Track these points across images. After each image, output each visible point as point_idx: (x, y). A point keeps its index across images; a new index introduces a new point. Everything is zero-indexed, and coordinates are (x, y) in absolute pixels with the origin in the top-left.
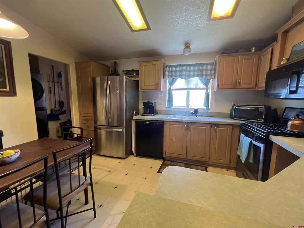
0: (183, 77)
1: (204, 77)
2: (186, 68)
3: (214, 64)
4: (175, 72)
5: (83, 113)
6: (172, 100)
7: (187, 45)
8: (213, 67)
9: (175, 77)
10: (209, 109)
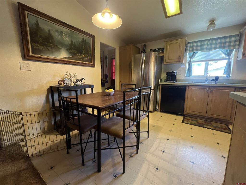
0: (204, 50)
1: (227, 48)
2: (208, 43)
3: (239, 35)
4: (196, 47)
5: (122, 81)
6: (192, 70)
7: (212, 22)
8: (238, 38)
9: (196, 51)
10: (230, 77)
